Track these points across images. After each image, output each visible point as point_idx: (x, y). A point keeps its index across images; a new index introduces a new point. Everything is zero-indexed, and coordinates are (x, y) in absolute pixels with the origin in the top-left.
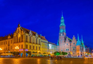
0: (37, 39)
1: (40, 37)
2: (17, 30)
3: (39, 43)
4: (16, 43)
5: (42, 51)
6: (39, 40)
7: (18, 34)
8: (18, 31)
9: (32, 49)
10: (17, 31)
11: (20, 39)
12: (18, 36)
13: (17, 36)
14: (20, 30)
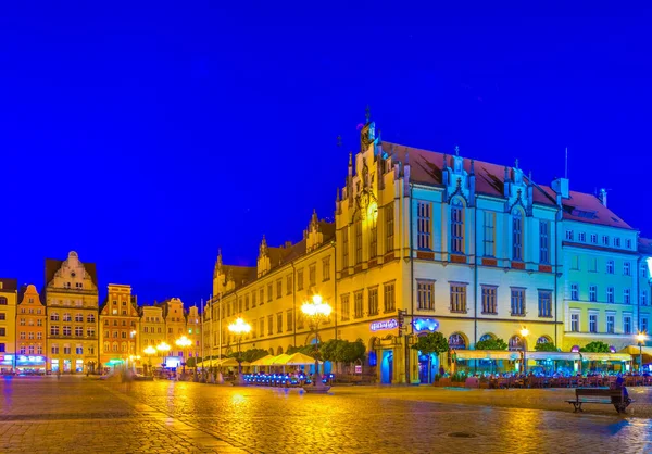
0: (517, 225)
1: (554, 203)
2: (354, 174)
3: (544, 256)
4: (351, 271)
5: (568, 326)
6: (544, 228)
7: (363, 205)
8: (359, 177)
9: (470, 314)
10: (355, 180)
11: (374, 243)
12: (360, 219)
13: (356, 220)
14: (373, 168)
